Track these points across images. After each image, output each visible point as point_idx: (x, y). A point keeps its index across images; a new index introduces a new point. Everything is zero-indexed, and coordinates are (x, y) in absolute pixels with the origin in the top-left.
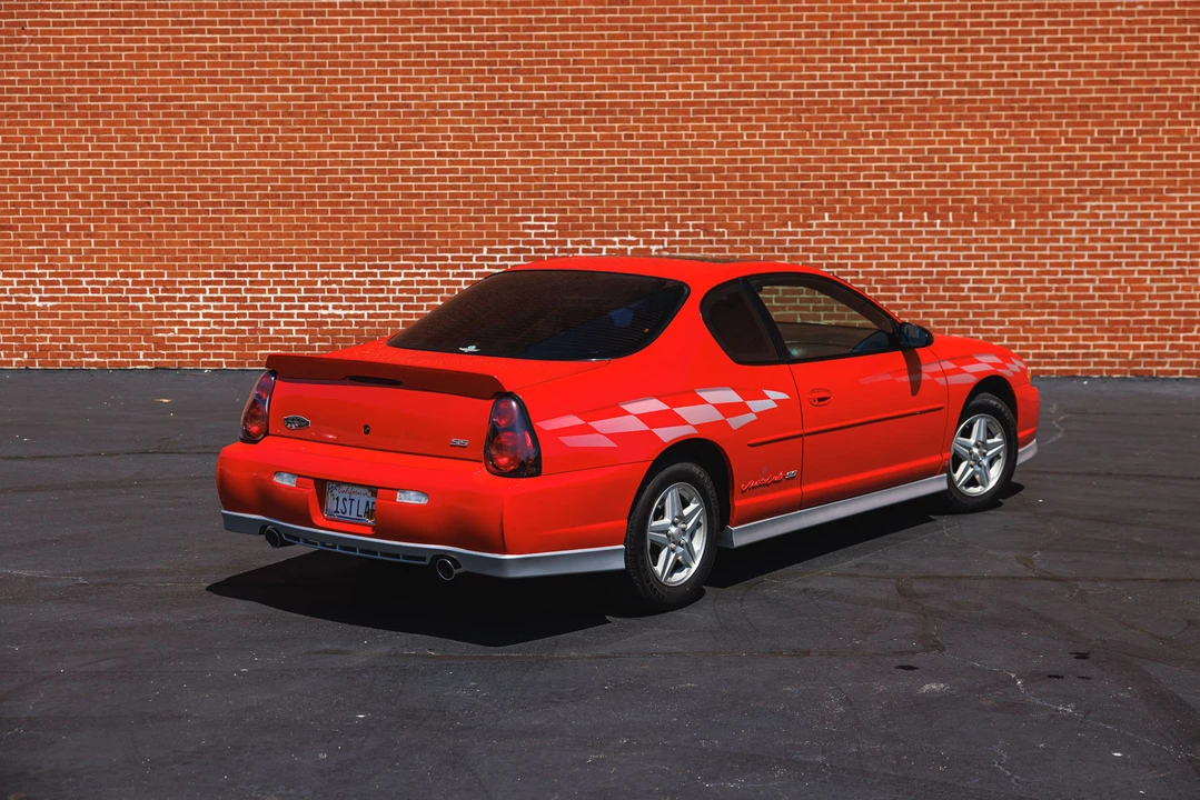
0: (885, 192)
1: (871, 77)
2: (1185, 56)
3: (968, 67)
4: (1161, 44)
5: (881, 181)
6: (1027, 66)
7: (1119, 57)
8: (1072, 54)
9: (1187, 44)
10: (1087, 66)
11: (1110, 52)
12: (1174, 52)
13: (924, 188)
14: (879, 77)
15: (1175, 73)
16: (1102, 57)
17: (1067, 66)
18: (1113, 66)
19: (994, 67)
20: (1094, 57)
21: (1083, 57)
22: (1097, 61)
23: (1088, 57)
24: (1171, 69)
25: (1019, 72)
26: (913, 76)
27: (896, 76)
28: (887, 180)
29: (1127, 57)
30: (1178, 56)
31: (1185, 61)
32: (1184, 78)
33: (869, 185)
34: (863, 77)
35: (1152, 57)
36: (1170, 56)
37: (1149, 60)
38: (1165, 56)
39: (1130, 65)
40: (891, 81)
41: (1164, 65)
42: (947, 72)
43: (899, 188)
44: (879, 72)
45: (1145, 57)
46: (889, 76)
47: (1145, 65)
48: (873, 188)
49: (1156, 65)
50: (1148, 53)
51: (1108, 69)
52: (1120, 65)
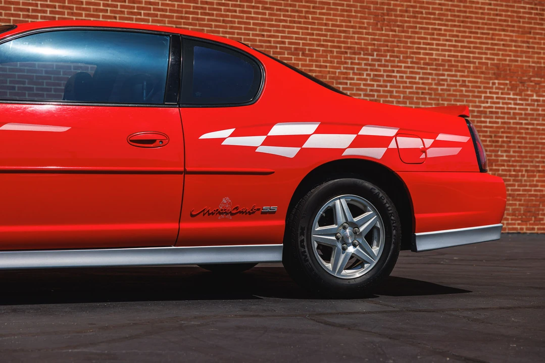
0: (25, 94)
1: (15, 9)
2: (222, 16)
3: (84, 9)
4: (207, 6)
5: (22, 85)
6: (123, 12)
7: (181, 12)
8: (152, 7)
9: (223, 8)
10: (162, 16)
11: (176, 8)
12: (215, 12)
13: (53, 93)
14: (21, 10)
15: (216, 26)
16: (171, 11)
17: (148, 15)
18: (178, 17)
19: (102, 11)
20: (165, 10)
21: (159, 10)
22: (168, 14)
23: (162, 10)
24: (213, 23)
25: (118, 16)
26: (45, 12)
27: (34, 11)
28: (27, 85)
29: (187, 12)
30: (217, 15)
31: (221, 19)
32: (221, 30)
33: (14, 88)
34: (10, 9)
35: (202, 14)
36: (213, 15)
37: (199, 16)
38: (209, 14)
39: (188, 18)
40: (30, 14)
41: (209, 20)
42: (69, 11)
43: (35, 92)
44: (21, 6)
45: (197, 13)
46: (28, 10)
47: (198, 19)
48: (16, 90)
49: (203, 20)
50: (199, 11)
51: (175, 20)
52: (182, 18)
